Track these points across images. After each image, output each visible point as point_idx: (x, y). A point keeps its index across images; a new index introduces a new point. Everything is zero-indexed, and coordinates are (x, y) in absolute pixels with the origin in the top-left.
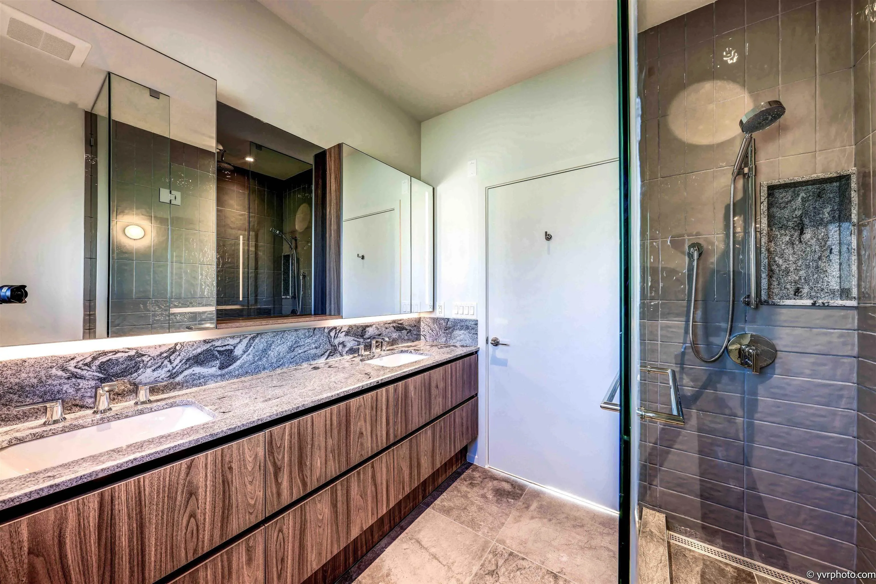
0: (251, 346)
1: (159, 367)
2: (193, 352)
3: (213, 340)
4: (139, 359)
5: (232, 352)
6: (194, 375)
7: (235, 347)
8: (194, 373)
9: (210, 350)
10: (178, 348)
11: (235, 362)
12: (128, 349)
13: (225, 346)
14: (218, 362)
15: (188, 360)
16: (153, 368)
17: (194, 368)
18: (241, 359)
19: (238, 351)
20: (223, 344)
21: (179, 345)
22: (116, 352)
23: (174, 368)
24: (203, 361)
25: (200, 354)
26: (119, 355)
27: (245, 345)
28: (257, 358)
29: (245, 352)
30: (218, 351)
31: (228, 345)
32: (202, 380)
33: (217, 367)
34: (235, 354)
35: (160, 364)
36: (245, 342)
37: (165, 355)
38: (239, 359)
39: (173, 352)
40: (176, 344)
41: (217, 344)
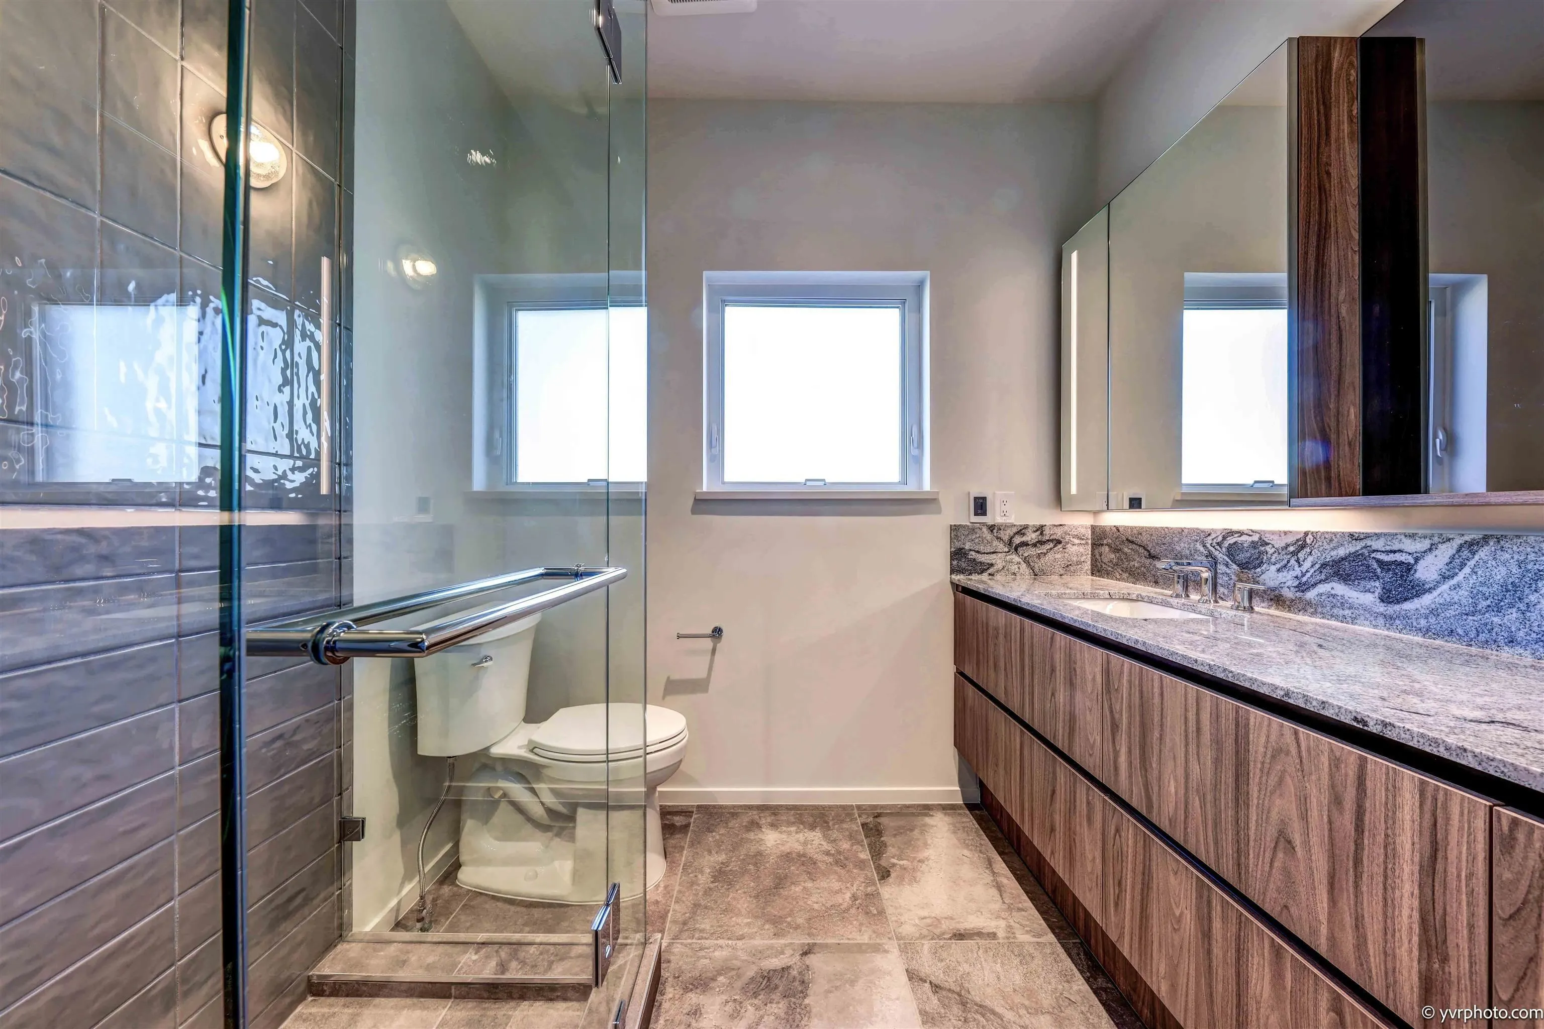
0: (1462, 565)
1: (1285, 566)
2: (1334, 553)
3: (1368, 536)
4: (1263, 549)
5: (1409, 570)
6: (1334, 596)
7: (1417, 560)
8: (1333, 592)
9: (1362, 555)
10: (1308, 541)
11: (1418, 595)
12: (1253, 531)
13: (1395, 552)
14: (1377, 584)
15: (1324, 565)
16: (1278, 566)
17: (1333, 584)
18: (1435, 593)
19: (1427, 571)
20: (1388, 548)
21: (1310, 536)
22: (1241, 533)
23: (1303, 575)
24: (1349, 575)
25: (1343, 559)
26: (1244, 538)
27: (1447, 560)
28: (1483, 604)
29: (1445, 578)
30: (1378, 561)
31: (1400, 551)
32: (1347, 612)
33: (1376, 594)
34: (1417, 575)
35: (1285, 562)
36: (1445, 552)
37: (1291, 549)
38: (1430, 590)
39: (1303, 547)
40: (1306, 534)
41: (1378, 544)
